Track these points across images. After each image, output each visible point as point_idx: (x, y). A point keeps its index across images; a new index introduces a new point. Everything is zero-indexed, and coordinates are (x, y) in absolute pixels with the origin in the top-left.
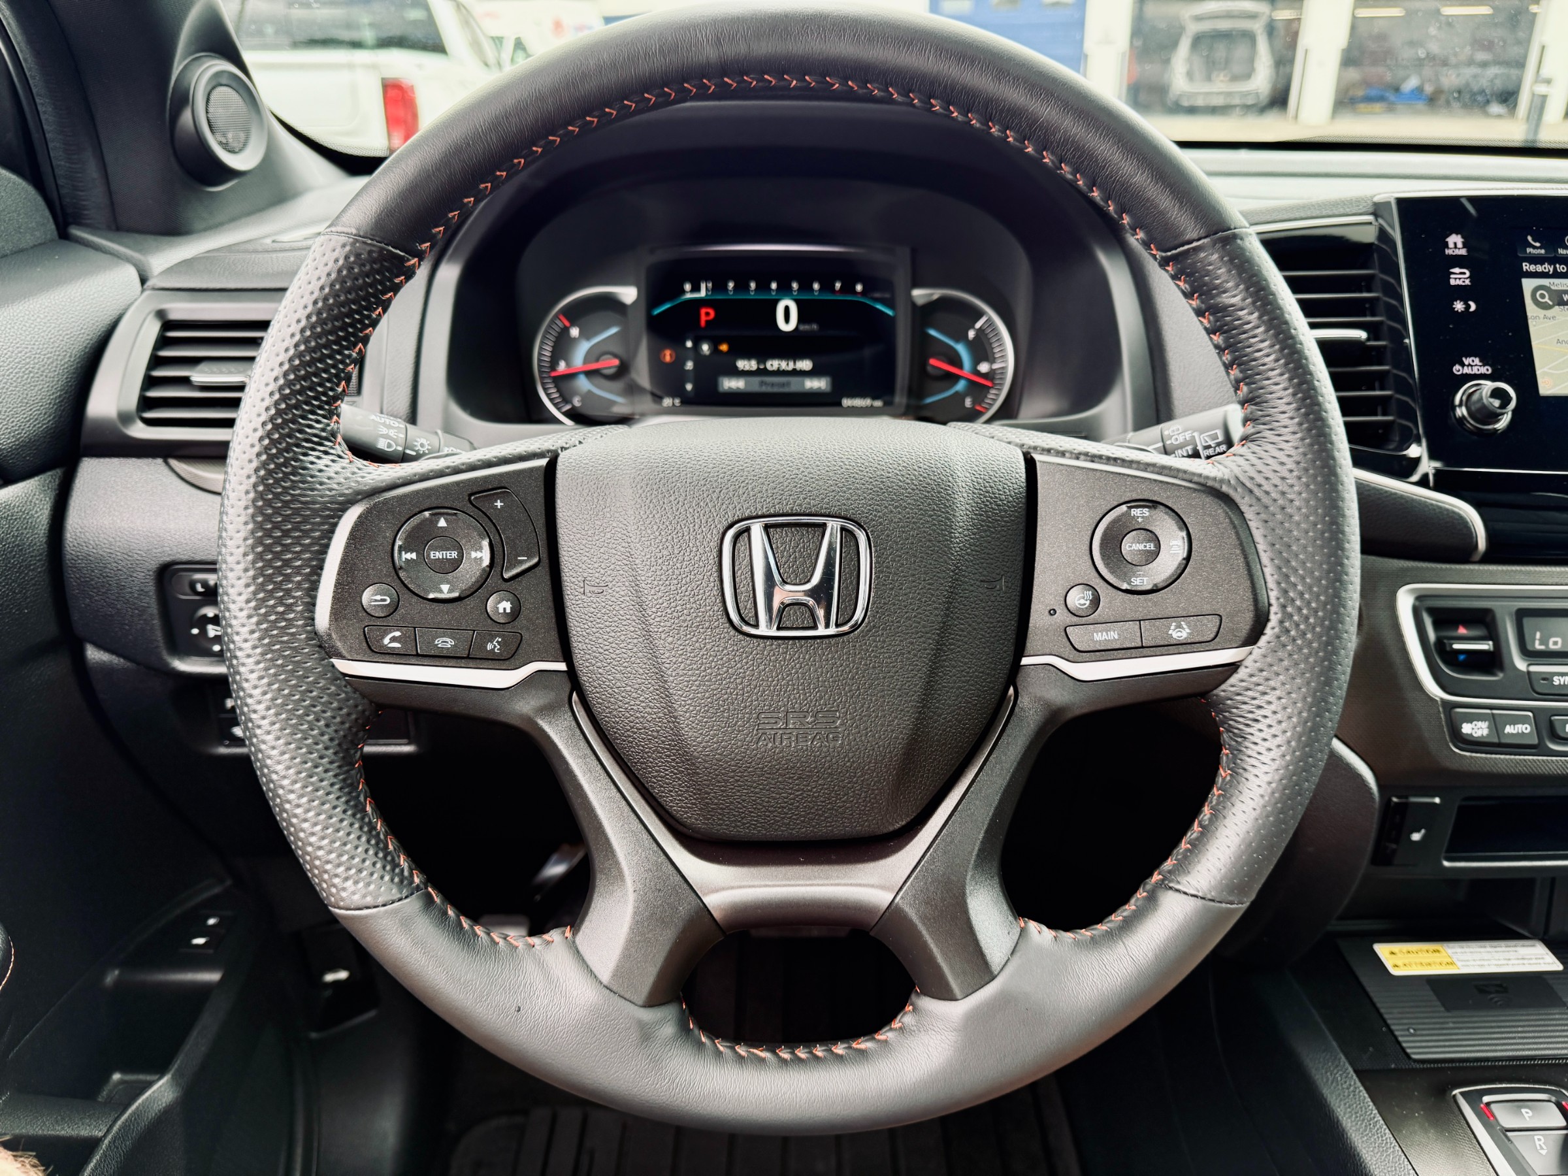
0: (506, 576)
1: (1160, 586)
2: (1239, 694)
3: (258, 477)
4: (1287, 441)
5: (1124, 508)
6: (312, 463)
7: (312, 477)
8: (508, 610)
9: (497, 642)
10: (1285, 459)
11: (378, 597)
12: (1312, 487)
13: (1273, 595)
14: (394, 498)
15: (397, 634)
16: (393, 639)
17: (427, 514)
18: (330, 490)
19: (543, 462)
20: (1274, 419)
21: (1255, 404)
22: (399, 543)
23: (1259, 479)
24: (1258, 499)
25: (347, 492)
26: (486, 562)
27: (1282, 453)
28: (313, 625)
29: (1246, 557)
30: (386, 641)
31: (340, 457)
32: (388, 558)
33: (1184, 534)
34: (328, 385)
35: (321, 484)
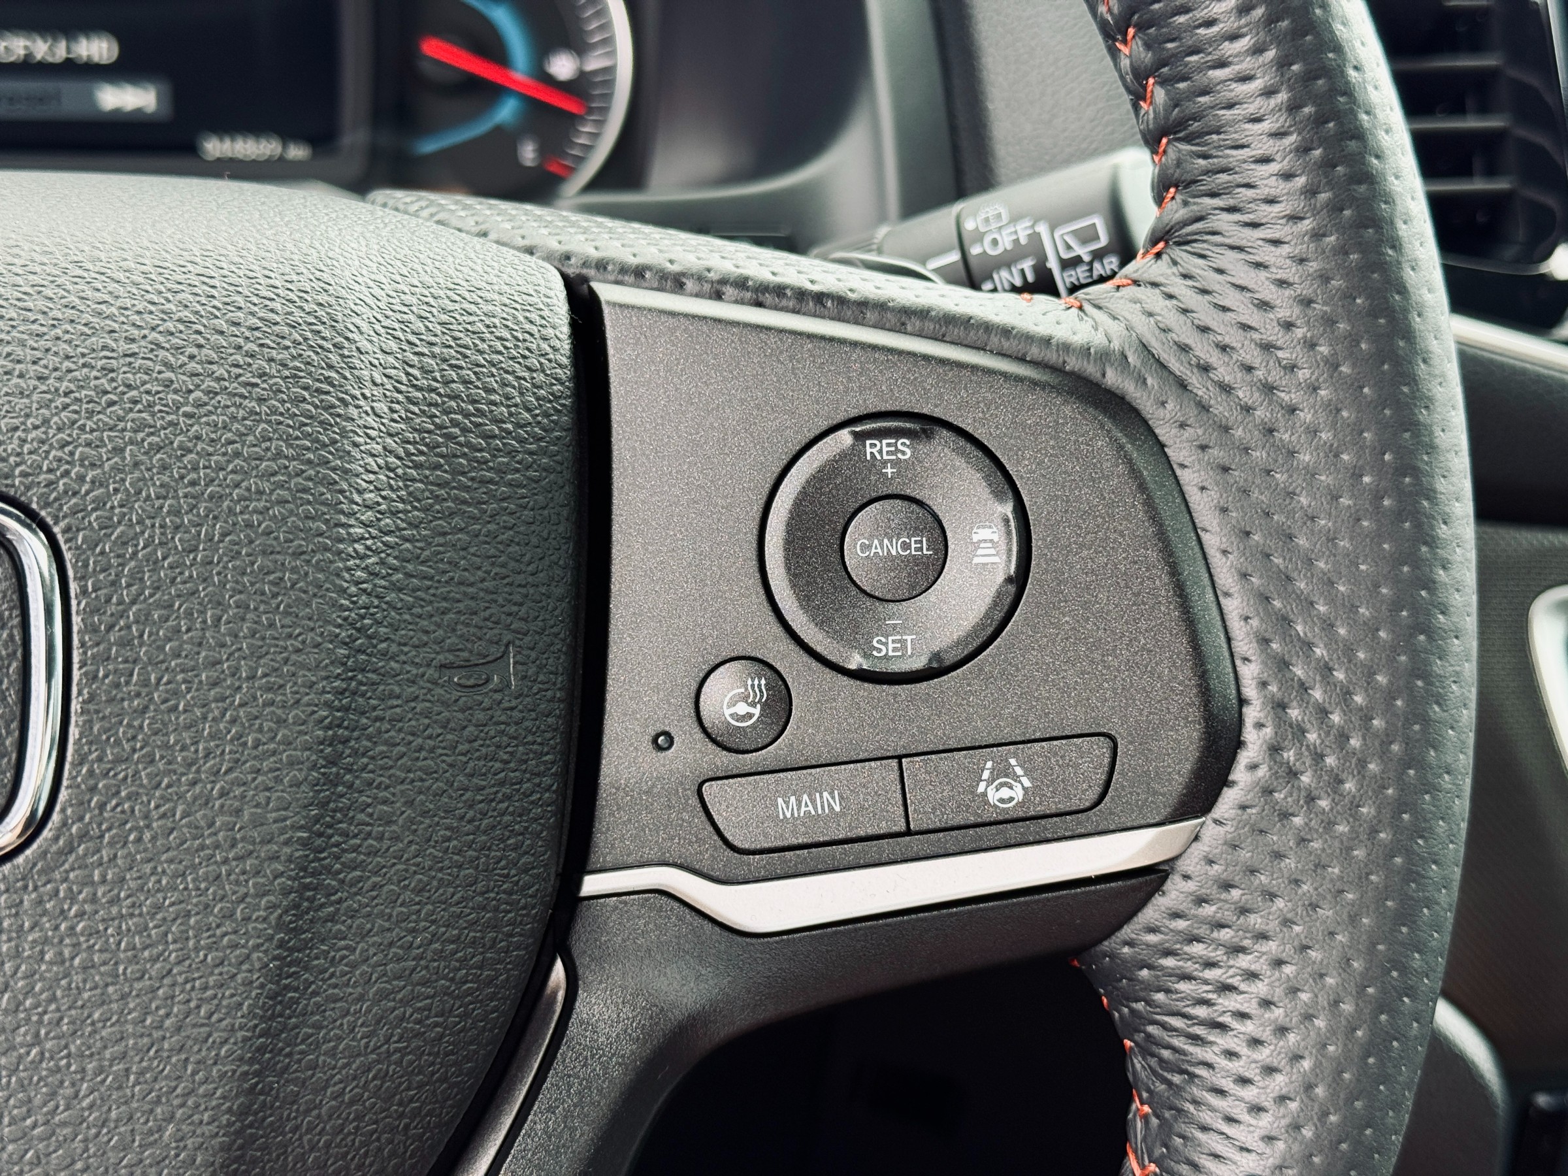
1: (949, 659)
2: (1168, 953)
4: (1276, 242)
5: (845, 437)
10: (1269, 292)
12: (1345, 369)
13: (1249, 673)
20: (1238, 179)
21: (1188, 140)
23: (1203, 350)
24: (1204, 408)
27: (1263, 274)
29: (1174, 571)
33: (1008, 509)
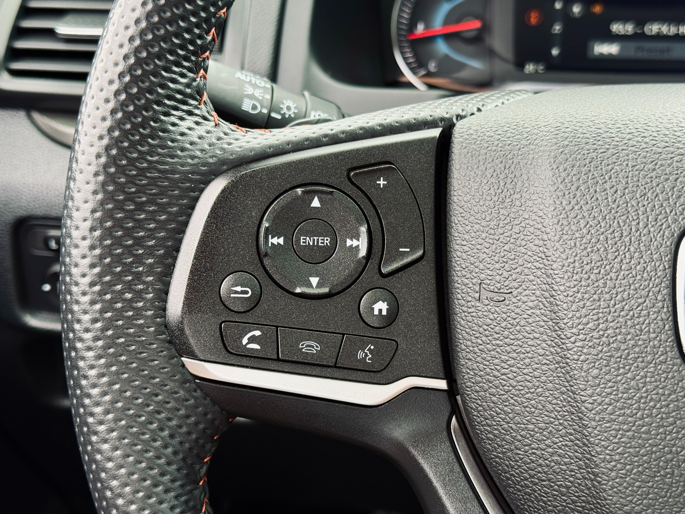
0: (384, 270)
3: (111, 138)
6: (174, 125)
7: (173, 141)
8: (384, 313)
9: (370, 350)
11: (239, 289)
14: (263, 170)
15: (257, 333)
16: (252, 340)
17: (299, 191)
18: (193, 157)
19: (435, 133)
22: (265, 224)
25: (211, 160)
26: (363, 252)
28: (164, 316)
30: (245, 341)
31: (205, 118)
32: (252, 241)
34: (197, 31)
35: (183, 150)
